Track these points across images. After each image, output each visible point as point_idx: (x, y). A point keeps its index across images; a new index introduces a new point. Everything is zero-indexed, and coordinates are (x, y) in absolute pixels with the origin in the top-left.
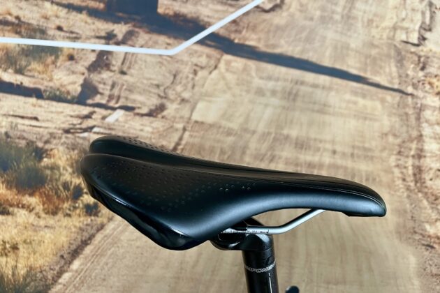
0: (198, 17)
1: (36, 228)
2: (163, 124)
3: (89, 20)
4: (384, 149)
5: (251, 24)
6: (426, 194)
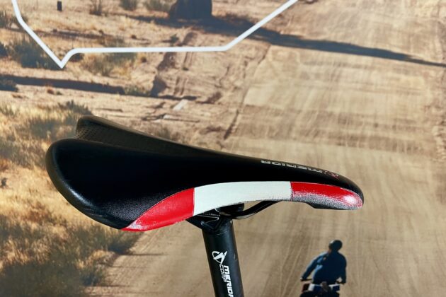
0: (247, 15)
2: (219, 109)
3: (156, 28)
4: (426, 120)
5: (296, 16)
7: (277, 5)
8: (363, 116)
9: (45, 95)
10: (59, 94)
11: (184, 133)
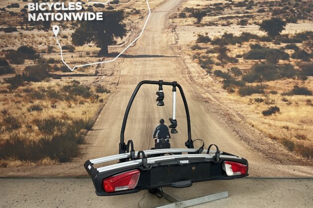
0: (117, 52)
1: (90, 107)
2: (114, 77)
3: (95, 58)
4: (176, 73)
5: (130, 50)
6: (197, 84)
7: (124, 48)
9: (68, 79)
10: (71, 78)
11: (105, 86)
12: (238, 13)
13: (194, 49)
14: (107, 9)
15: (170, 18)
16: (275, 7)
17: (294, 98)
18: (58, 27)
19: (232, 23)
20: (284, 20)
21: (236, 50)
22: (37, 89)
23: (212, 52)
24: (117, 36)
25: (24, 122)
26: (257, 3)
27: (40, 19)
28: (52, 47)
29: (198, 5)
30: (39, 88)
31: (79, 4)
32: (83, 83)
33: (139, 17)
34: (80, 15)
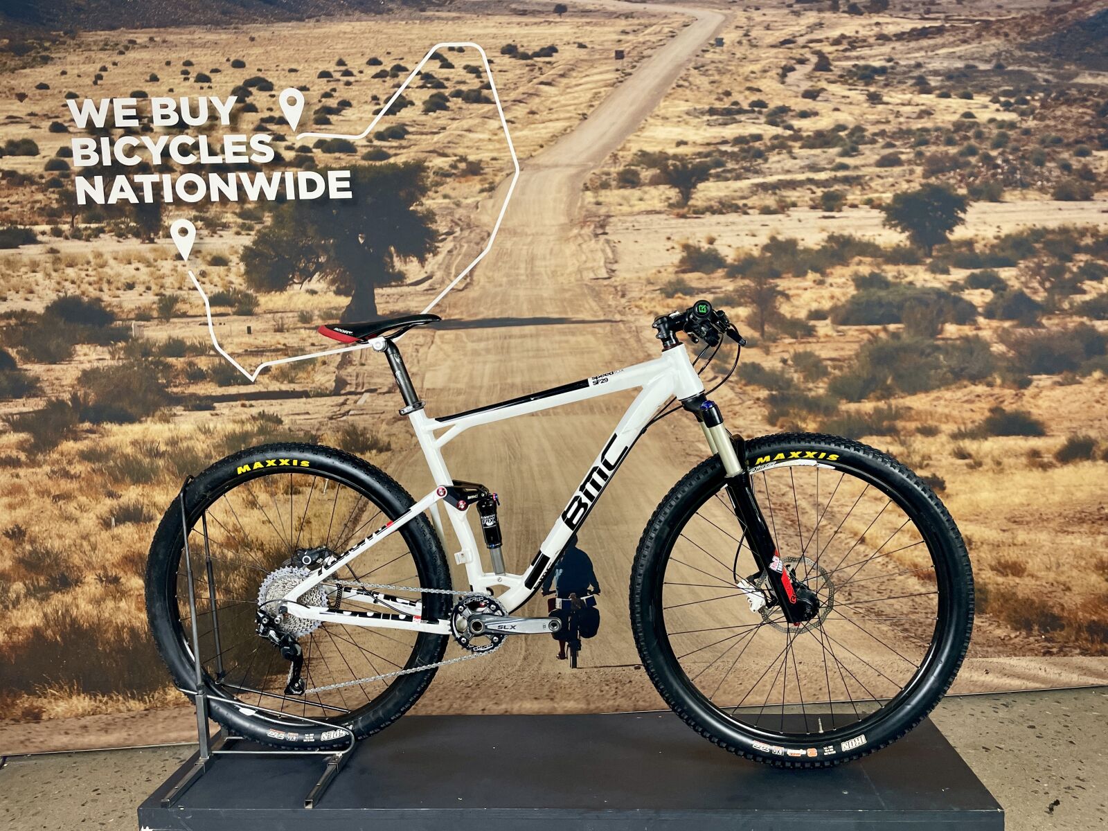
1: (321, 502)
5: (453, 303)
7: (433, 297)
8: (546, 383)
9: (239, 409)
10: (251, 406)
11: (370, 427)
12: (814, 168)
13: (670, 295)
14: (364, 158)
15: (587, 189)
16: (933, 148)
17: (992, 445)
18: (190, 226)
19: (794, 205)
20: (963, 191)
21: (807, 296)
22: (129, 450)
23: (730, 302)
24: (405, 253)
25: (89, 565)
26: (875, 134)
27: (123, 196)
28: (174, 300)
29: (680, 143)
30: (134, 443)
31: (261, 142)
32: (293, 422)
33: (479, 187)
34: (269, 181)
